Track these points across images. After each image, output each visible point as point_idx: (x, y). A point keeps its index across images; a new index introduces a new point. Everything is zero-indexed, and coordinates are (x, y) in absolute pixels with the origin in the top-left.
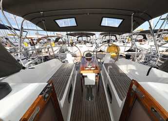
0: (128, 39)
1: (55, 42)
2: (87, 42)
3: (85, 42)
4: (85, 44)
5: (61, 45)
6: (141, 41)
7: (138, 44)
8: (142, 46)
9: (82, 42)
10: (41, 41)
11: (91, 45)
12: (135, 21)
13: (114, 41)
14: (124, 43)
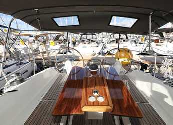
0: (142, 39)
1: (55, 41)
2: (92, 41)
3: (90, 41)
4: (89, 43)
5: (62, 44)
6: (157, 41)
7: (153, 45)
8: (158, 48)
9: (86, 41)
10: (40, 38)
11: (97, 45)
12: (154, 21)
13: (124, 41)
14: (136, 43)
